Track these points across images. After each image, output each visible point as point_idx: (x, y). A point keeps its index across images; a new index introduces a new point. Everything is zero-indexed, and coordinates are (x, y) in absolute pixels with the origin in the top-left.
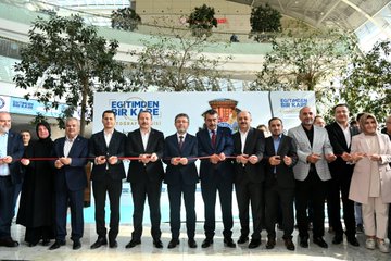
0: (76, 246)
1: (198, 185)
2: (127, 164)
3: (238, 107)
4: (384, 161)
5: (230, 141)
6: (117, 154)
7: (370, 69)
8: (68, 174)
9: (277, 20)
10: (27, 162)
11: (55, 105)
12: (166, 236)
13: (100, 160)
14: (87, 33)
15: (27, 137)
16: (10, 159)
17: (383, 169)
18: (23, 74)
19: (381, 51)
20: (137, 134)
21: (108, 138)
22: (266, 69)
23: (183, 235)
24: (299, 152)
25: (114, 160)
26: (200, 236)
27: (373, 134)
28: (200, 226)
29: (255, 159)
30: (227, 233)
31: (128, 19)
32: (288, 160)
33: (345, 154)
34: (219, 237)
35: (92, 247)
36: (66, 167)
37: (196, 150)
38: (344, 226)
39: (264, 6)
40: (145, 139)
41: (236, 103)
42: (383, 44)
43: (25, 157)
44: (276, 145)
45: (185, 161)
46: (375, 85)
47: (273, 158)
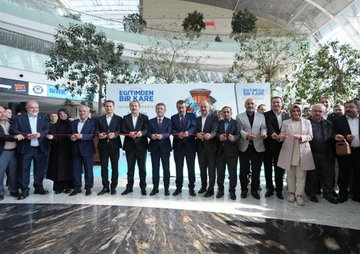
0: (88, 193)
1: (172, 153)
2: (122, 137)
3: (211, 95)
4: (303, 140)
5: (194, 123)
6: (115, 131)
7: (319, 64)
8: (81, 145)
9: (253, 23)
10: (51, 137)
11: (79, 93)
12: (150, 186)
13: (102, 135)
14: (99, 37)
15: (55, 118)
16: (39, 135)
17: (302, 146)
18: (53, 69)
19: (331, 49)
20: (129, 117)
21: (109, 120)
22: (235, 65)
23: (161, 186)
24: (243, 132)
25: (112, 135)
26: (173, 187)
27: (297, 120)
28: (173, 180)
29: (209, 136)
30: (191, 186)
31: (136, 23)
32: (232, 138)
33: (275, 134)
34: (185, 188)
35: (99, 194)
36: (78, 140)
37: (170, 129)
38: (274, 183)
39: (243, 11)
40: (135, 120)
41: (210, 92)
42: (332, 44)
43: (50, 133)
44: (226, 126)
45: (160, 136)
46: (323, 77)
47: (222, 136)
